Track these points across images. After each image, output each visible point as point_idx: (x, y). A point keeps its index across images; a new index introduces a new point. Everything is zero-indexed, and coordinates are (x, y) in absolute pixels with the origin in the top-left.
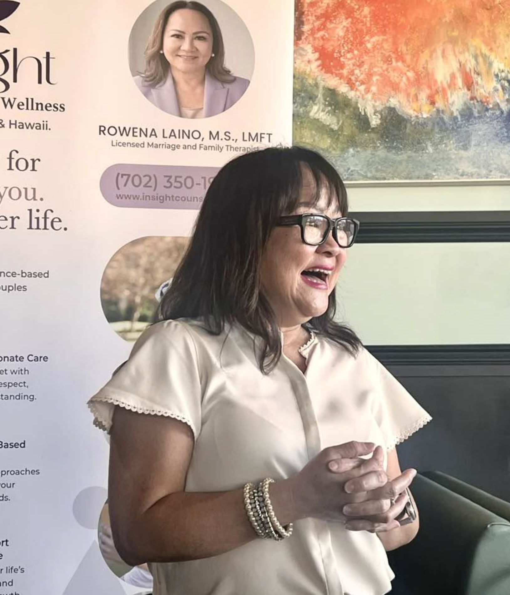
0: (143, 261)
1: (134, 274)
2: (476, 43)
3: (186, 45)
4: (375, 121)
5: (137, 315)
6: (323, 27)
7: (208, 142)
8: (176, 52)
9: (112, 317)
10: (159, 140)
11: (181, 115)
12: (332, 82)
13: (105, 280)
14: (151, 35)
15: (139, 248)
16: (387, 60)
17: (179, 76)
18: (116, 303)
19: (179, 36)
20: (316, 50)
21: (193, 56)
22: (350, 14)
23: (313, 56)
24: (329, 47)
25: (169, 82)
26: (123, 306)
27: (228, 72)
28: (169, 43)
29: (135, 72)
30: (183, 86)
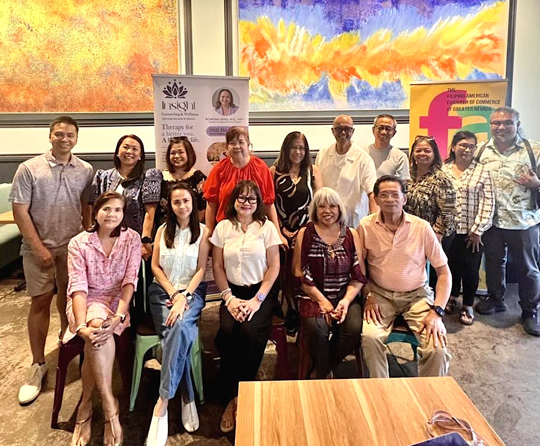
0: (216, 148)
1: (214, 151)
2: (296, 77)
3: (225, 99)
4: (272, 96)
5: (215, 159)
6: (260, 73)
7: (230, 121)
8: (222, 101)
9: (209, 161)
10: (219, 121)
11: (224, 115)
12: (262, 87)
13: (208, 152)
14: (217, 97)
15: (215, 145)
16: (275, 81)
17: (223, 106)
18: (210, 157)
19: (223, 97)
20: (258, 78)
21: (226, 101)
22: (266, 69)
23: (258, 80)
24: (261, 78)
25: (221, 108)
26: (212, 158)
27: (234, 105)
28: (221, 99)
29: (214, 106)
30: (224, 108)
